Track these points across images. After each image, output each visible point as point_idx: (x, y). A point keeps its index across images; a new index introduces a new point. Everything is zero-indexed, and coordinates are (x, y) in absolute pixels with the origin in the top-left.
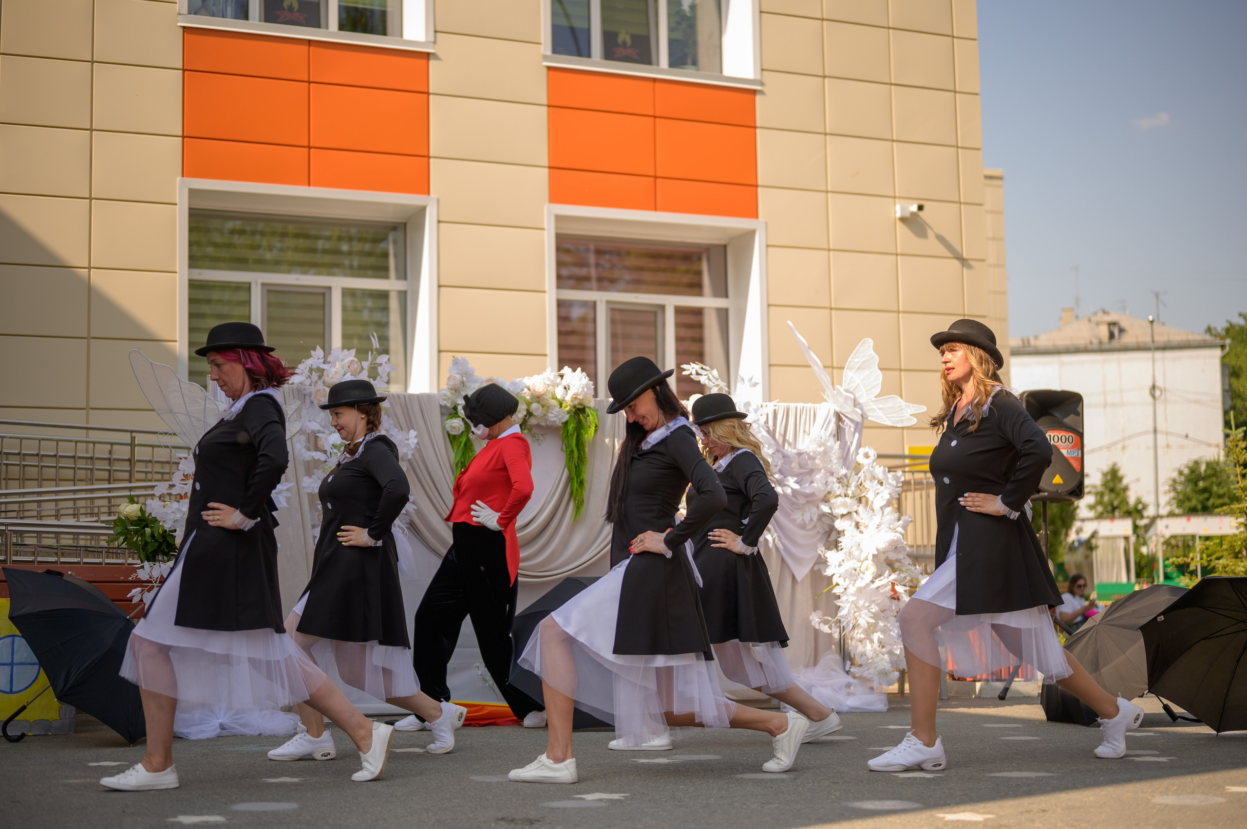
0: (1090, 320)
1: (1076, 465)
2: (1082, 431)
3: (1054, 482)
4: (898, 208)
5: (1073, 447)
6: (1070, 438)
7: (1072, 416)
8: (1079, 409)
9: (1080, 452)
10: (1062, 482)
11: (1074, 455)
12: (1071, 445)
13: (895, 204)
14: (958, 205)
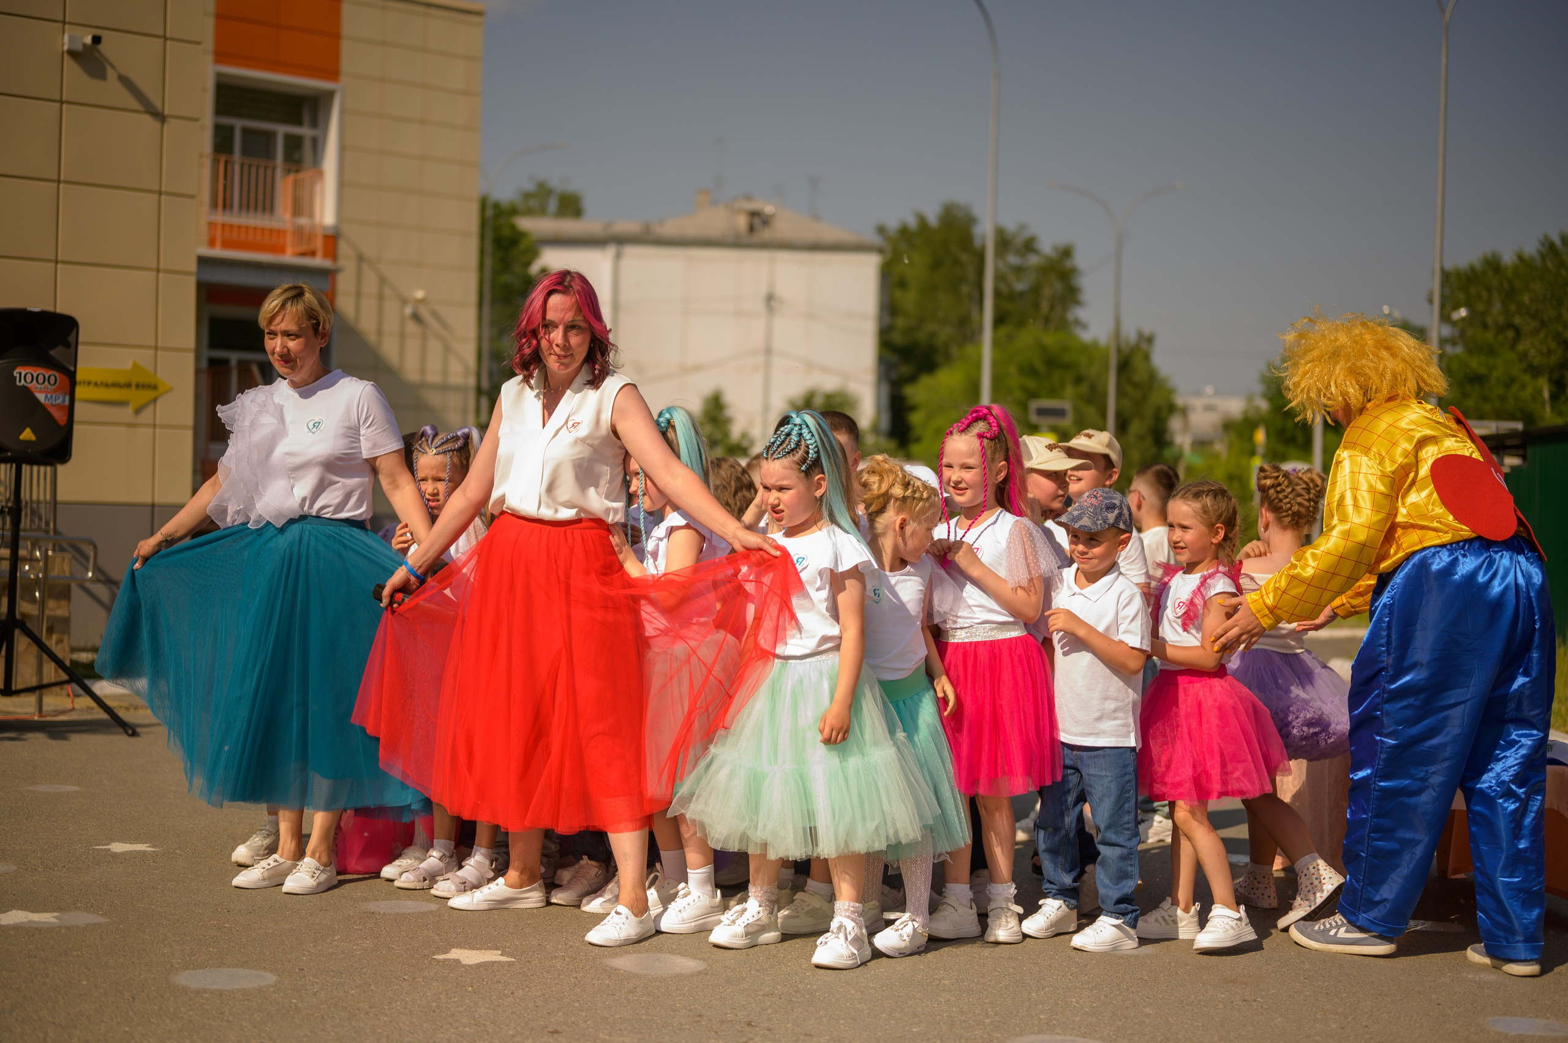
0: (728, 207)
1: (60, 417)
2: (72, 369)
3: (22, 437)
4: (66, 37)
5: (55, 391)
6: (52, 378)
7: (60, 348)
8: (71, 338)
9: (67, 398)
10: (33, 438)
11: (57, 402)
12: (53, 387)
13: (64, 33)
14: (161, 41)
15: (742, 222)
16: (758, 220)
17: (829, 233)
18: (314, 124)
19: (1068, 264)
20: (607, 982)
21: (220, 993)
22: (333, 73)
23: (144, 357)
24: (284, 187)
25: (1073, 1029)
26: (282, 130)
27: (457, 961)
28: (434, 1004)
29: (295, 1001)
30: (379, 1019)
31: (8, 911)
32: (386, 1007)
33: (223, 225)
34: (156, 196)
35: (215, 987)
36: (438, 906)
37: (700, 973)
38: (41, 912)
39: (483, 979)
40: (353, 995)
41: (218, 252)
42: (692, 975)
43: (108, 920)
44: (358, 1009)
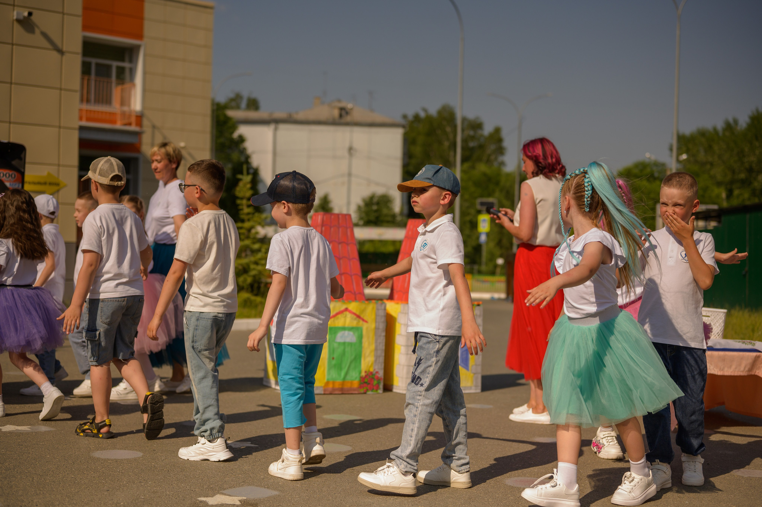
0: (329, 105)
2: (23, 170)
4: (15, 13)
5: (15, 181)
6: (13, 175)
7: (16, 160)
8: (22, 156)
9: (21, 185)
11: (16, 187)
12: (13, 180)
13: (14, 10)
14: (61, 15)
15: (336, 113)
16: (344, 112)
17: (378, 118)
18: (131, 61)
19: (499, 135)
21: (116, 461)
22: (140, 36)
23: (53, 170)
24: (116, 92)
26: (115, 64)
29: (153, 464)
30: (196, 471)
31: (5, 425)
33: (87, 111)
34: (58, 91)
35: (113, 458)
38: (21, 426)
41: (84, 123)
43: (55, 429)
44: (185, 467)
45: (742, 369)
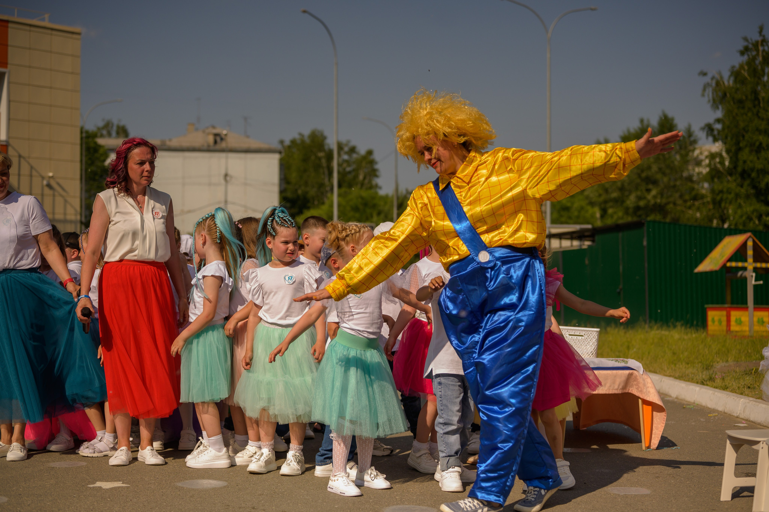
0: (204, 132)
15: (211, 139)
16: (218, 138)
17: (254, 144)
19: (372, 157)
20: (178, 493)
22: (4, 63)
25: (413, 502)
27: (100, 487)
28: (91, 507)
29: (19, 509)
32: (67, 510)
36: (86, 463)
37: (225, 487)
39: (115, 495)
40: (49, 505)
42: (221, 488)
45: (616, 387)
